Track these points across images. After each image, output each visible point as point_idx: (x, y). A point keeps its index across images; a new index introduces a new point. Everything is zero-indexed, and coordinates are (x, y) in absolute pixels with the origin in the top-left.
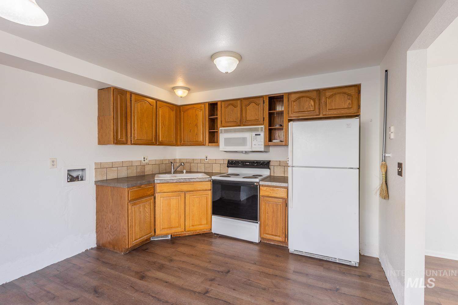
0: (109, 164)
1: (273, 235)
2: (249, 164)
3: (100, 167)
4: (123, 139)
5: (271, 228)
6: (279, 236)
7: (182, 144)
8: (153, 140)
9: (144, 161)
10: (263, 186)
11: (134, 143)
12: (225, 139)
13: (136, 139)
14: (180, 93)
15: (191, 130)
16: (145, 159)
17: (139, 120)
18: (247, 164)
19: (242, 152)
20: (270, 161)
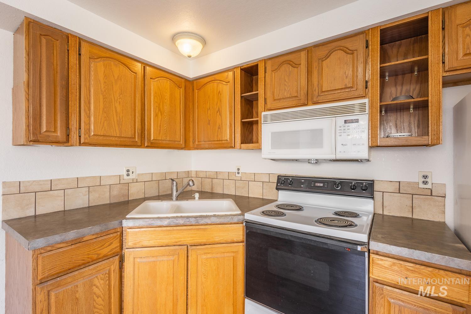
0: (41, 185)
2: (322, 185)
3: (18, 191)
4: (55, 131)
7: (196, 146)
8: (135, 138)
9: (128, 175)
10: (377, 253)
11: (86, 141)
12: (273, 134)
13: (93, 134)
14: (187, 47)
15: (209, 121)
16: (130, 173)
17: (101, 97)
18: (319, 185)
19: (309, 161)
20: (373, 181)
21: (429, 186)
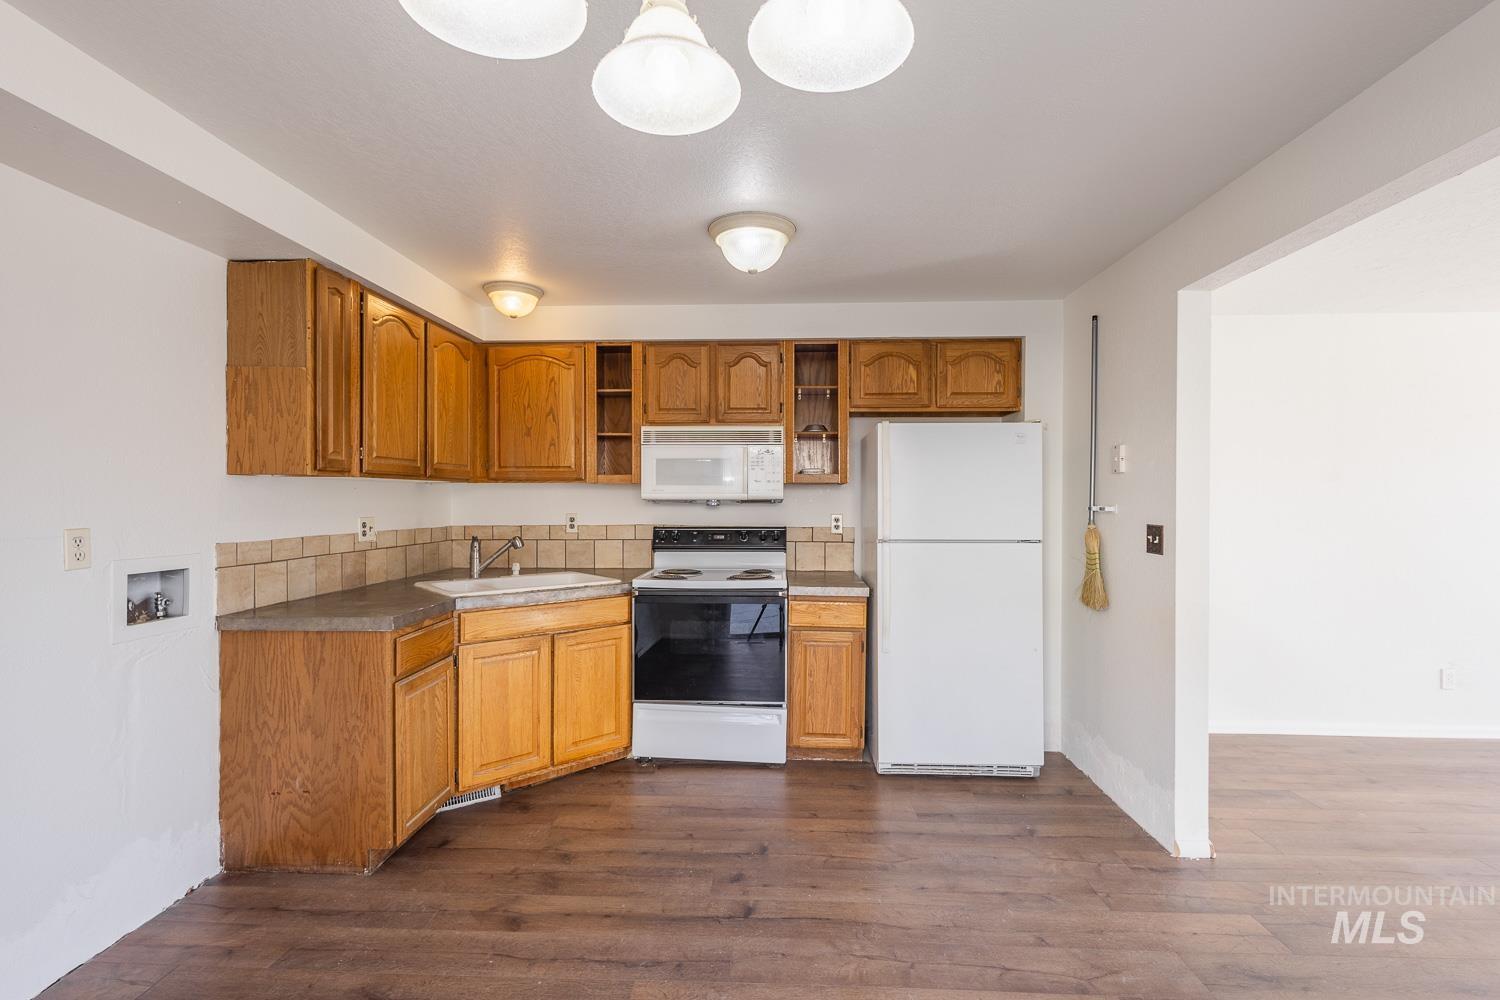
0: (260, 550)
1: (825, 735)
3: (235, 562)
4: (339, 453)
5: (820, 716)
6: (844, 736)
7: (493, 476)
8: (415, 461)
9: (364, 534)
10: (795, 598)
11: (370, 469)
12: (660, 462)
13: (375, 455)
14: (512, 302)
16: (367, 529)
17: (384, 386)
18: (719, 537)
19: (707, 503)
20: (785, 528)
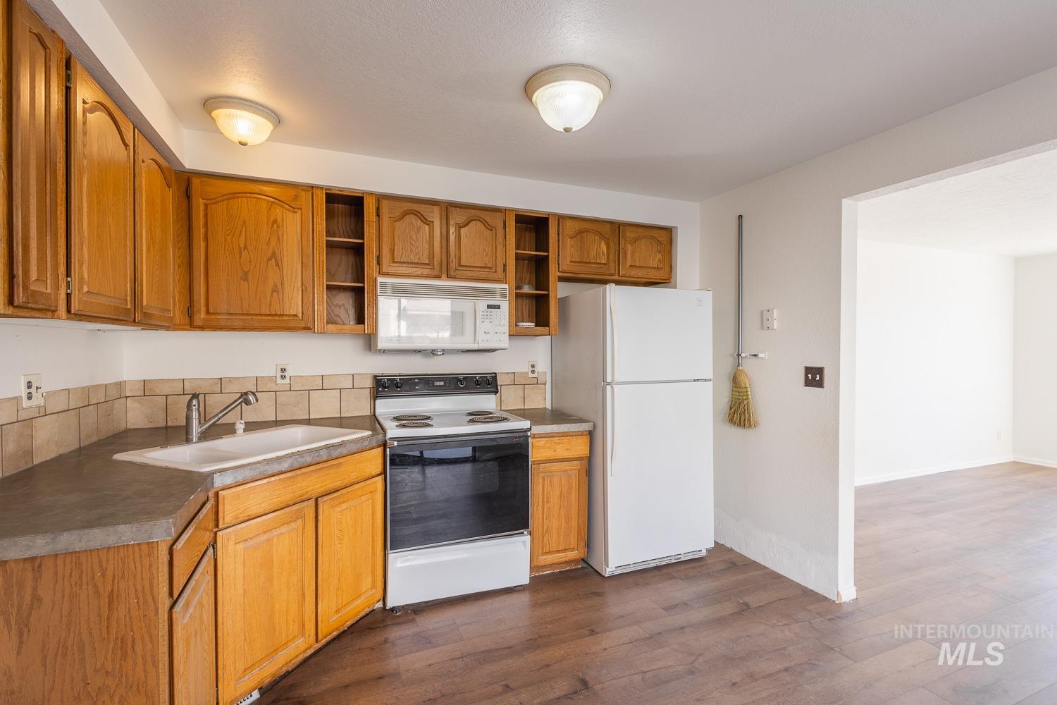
1: (558, 551)
2: (442, 383)
5: (555, 536)
6: (573, 550)
7: (198, 323)
8: (125, 302)
9: (30, 397)
10: (538, 436)
11: (81, 307)
15: (245, 273)
16: (33, 390)
18: (438, 384)
19: (433, 352)
20: (495, 373)
21: (535, 375)
